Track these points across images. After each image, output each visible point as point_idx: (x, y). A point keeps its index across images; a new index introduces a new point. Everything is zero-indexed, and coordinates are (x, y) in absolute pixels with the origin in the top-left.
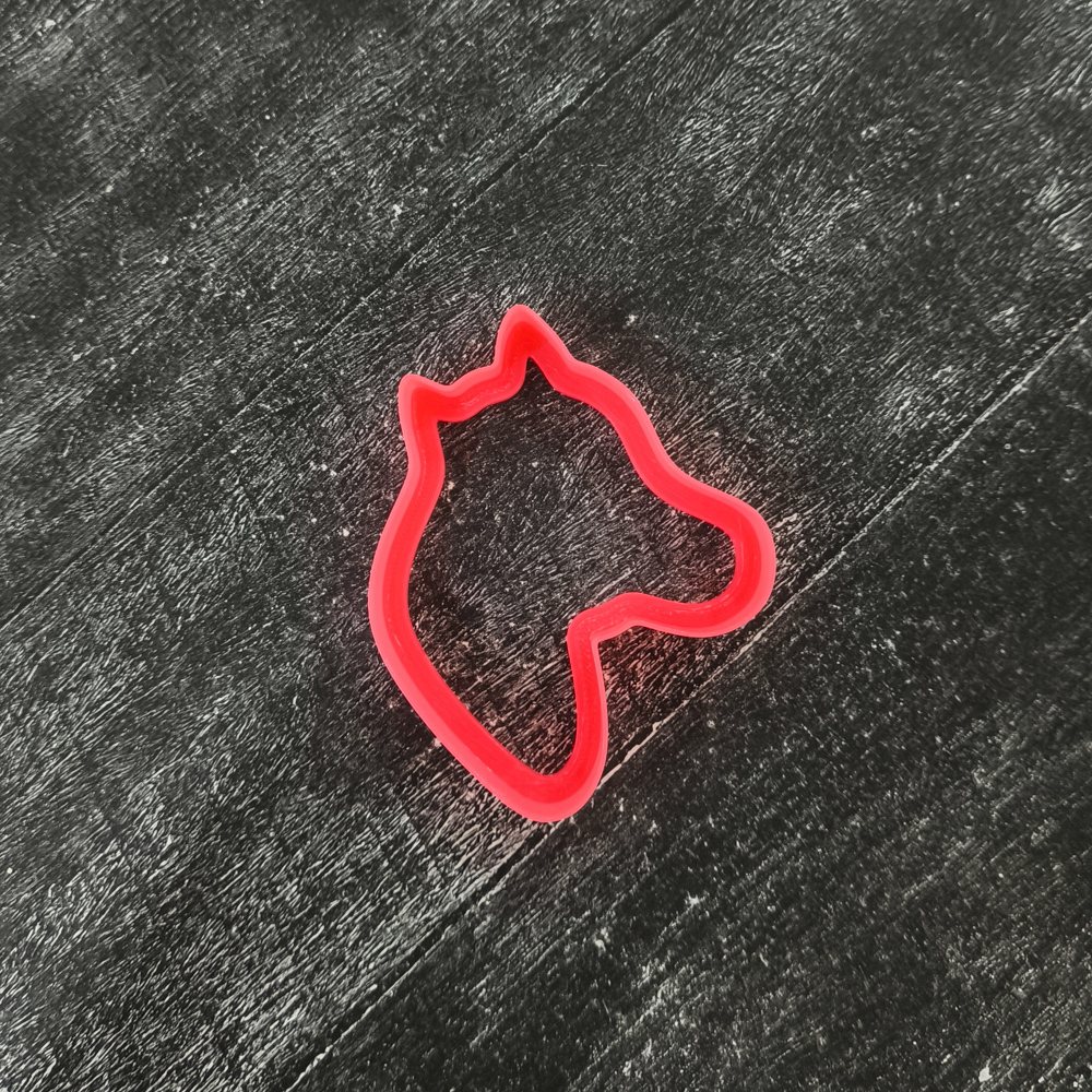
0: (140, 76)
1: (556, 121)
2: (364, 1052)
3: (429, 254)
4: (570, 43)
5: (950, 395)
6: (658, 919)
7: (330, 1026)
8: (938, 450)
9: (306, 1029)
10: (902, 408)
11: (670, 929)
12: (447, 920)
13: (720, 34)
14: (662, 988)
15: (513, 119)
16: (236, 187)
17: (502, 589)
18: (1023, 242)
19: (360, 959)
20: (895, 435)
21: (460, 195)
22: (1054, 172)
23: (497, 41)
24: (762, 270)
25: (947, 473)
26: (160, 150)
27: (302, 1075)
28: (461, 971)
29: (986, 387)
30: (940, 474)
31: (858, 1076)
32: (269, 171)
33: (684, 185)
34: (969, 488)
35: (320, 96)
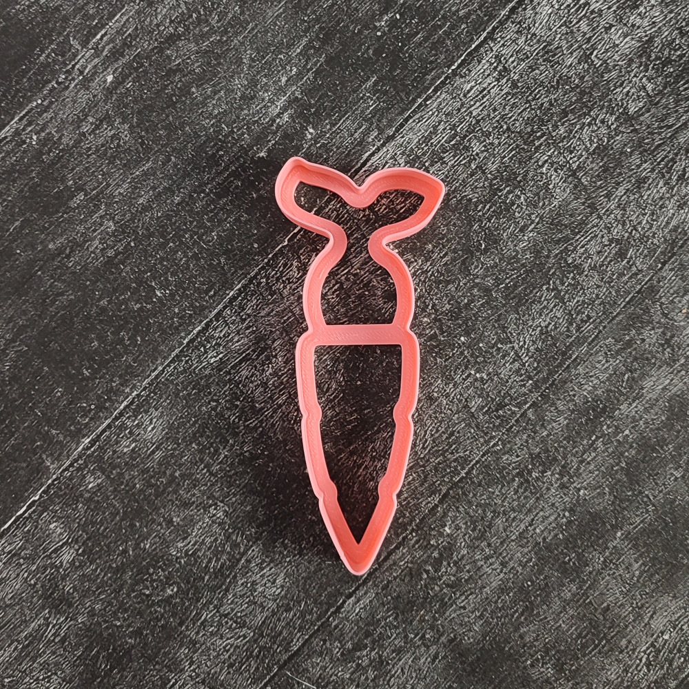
0: (608, 605)
1: (357, 589)
2: (431, 71)
3: (427, 504)
4: (351, 638)
5: (125, 435)
6: (280, 144)
7: (450, 82)
8: (132, 403)
9: (463, 80)
10: (152, 426)
11: (274, 140)
12: (392, 137)
13: (262, 648)
14: (278, 111)
15: (383, 589)
16: (544, 539)
17: (374, 312)
18: (83, 527)
19: (437, 116)
20: (156, 410)
21: (411, 540)
22: (65, 570)
23: (395, 638)
24: (233, 503)
25: (127, 390)
26: (591, 559)
27: (462, 58)
28: (383, 113)
29: (105, 440)
30: (131, 389)
31: (175, 75)
32: (526, 550)
33: (281, 552)
34: (115, 382)
35: (499, 598)
